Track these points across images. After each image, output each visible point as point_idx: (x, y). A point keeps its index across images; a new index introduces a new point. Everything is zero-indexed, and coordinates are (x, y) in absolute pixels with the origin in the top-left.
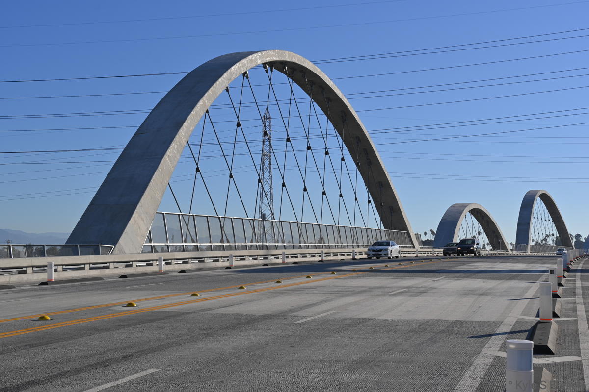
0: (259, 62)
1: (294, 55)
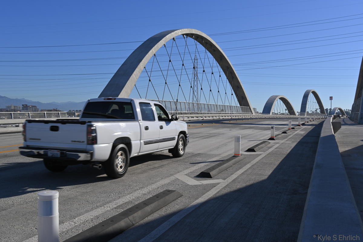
0: (180, 34)
1: (197, 31)
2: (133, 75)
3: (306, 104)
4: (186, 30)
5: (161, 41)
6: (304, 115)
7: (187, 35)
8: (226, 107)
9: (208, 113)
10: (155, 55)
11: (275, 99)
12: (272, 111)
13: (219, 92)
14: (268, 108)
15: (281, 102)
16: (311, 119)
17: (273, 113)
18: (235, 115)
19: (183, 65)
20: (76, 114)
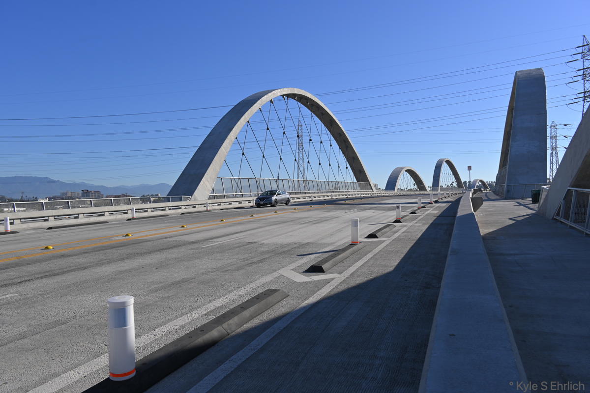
0: (279, 94)
2: (222, 148)
3: (439, 177)
4: (286, 89)
5: (255, 105)
6: (437, 191)
7: (288, 96)
8: (340, 184)
9: (318, 193)
10: (248, 122)
11: (400, 172)
12: (397, 186)
13: (330, 165)
14: (391, 183)
15: (408, 175)
16: (445, 194)
17: (398, 189)
18: (352, 194)
19: (284, 133)
20: (152, 199)
